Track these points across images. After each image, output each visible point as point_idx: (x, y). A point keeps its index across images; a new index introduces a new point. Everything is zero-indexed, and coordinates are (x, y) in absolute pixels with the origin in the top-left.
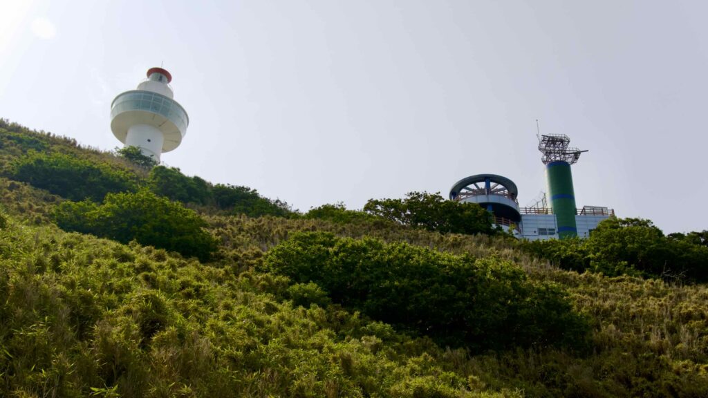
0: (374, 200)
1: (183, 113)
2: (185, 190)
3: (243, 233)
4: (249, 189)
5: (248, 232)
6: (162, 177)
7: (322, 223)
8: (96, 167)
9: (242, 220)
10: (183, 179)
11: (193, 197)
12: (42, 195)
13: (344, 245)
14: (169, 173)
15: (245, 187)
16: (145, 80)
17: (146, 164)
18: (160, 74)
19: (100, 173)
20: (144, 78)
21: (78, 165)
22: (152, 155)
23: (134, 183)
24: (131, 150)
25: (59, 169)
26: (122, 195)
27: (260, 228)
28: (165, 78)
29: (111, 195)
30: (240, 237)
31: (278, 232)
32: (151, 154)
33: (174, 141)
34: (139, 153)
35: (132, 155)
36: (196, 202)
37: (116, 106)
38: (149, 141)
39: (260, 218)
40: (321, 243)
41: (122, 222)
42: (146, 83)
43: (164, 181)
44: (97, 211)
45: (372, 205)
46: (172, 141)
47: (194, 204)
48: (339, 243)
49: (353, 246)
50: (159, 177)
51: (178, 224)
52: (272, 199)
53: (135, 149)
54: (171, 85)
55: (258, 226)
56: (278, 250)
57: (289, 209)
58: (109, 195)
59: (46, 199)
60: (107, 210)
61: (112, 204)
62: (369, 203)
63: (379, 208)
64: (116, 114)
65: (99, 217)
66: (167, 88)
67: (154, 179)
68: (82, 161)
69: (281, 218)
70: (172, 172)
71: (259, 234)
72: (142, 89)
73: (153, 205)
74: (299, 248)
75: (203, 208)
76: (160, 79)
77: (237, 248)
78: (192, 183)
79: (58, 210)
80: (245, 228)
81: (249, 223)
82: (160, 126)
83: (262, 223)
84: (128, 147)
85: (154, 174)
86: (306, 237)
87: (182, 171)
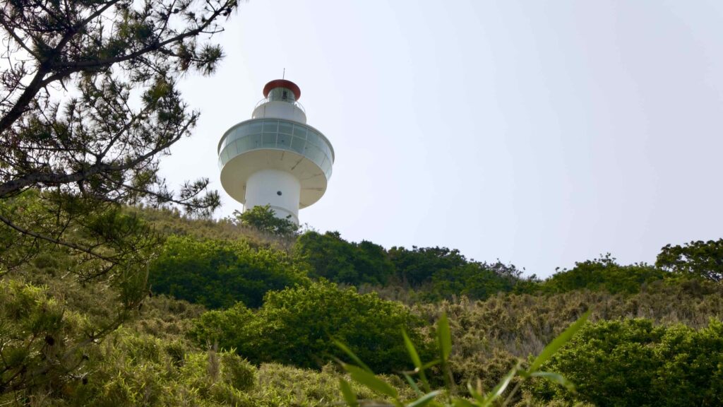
0: (673, 245)
1: (324, 143)
2: (352, 266)
3: (472, 329)
4: (448, 250)
5: (477, 327)
6: (314, 250)
7: (594, 296)
8: (228, 249)
9: (462, 306)
10: (346, 248)
11: (365, 275)
12: (165, 303)
13: (679, 339)
14: (325, 242)
15: (440, 247)
16: (263, 102)
17: (281, 231)
18: (283, 90)
19: (235, 258)
20: (261, 99)
21: (203, 251)
22: (290, 216)
23: (286, 266)
24: (257, 213)
25: (180, 261)
26: (290, 293)
27: (496, 316)
28: (291, 95)
29: (274, 293)
30: (469, 335)
31: (528, 321)
32: (288, 215)
33: (315, 188)
34: (269, 216)
35: (259, 220)
36: (372, 283)
37: (226, 147)
38: (279, 193)
39: (491, 299)
40: (634, 340)
41: (300, 335)
42: (264, 107)
43: (318, 255)
44: (260, 320)
45: (669, 255)
46: (312, 189)
47: (369, 285)
48: (667, 337)
49: (696, 340)
50: (308, 251)
51: (382, 328)
52: (488, 264)
53: (263, 210)
54: (301, 103)
55: (492, 314)
56: (562, 358)
57: (522, 276)
58: (270, 294)
59: (171, 310)
60: (272, 318)
61: (278, 308)
62: (664, 253)
63: (684, 258)
64: (227, 160)
65: (264, 331)
66: (295, 108)
67: (303, 254)
68: (208, 243)
69: (524, 296)
70: (328, 239)
71: (497, 327)
72: (259, 117)
73: (336, 301)
74: (600, 352)
75: (384, 291)
76: (285, 97)
77: (471, 356)
78: (360, 253)
79: (200, 327)
80: (472, 320)
81: (475, 310)
82: (293, 168)
83: (497, 308)
84: (252, 208)
85: (302, 246)
86: (604, 331)
87: (343, 237)
